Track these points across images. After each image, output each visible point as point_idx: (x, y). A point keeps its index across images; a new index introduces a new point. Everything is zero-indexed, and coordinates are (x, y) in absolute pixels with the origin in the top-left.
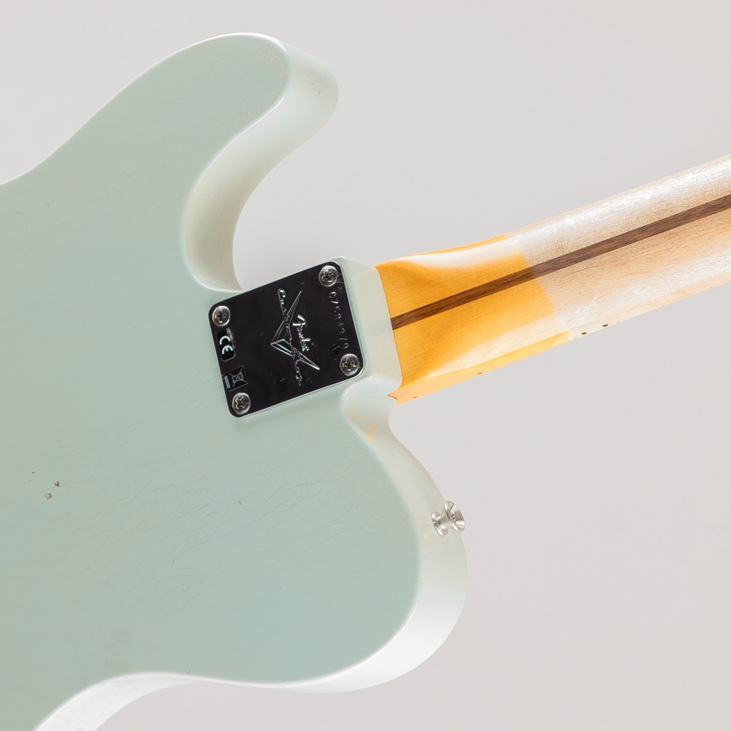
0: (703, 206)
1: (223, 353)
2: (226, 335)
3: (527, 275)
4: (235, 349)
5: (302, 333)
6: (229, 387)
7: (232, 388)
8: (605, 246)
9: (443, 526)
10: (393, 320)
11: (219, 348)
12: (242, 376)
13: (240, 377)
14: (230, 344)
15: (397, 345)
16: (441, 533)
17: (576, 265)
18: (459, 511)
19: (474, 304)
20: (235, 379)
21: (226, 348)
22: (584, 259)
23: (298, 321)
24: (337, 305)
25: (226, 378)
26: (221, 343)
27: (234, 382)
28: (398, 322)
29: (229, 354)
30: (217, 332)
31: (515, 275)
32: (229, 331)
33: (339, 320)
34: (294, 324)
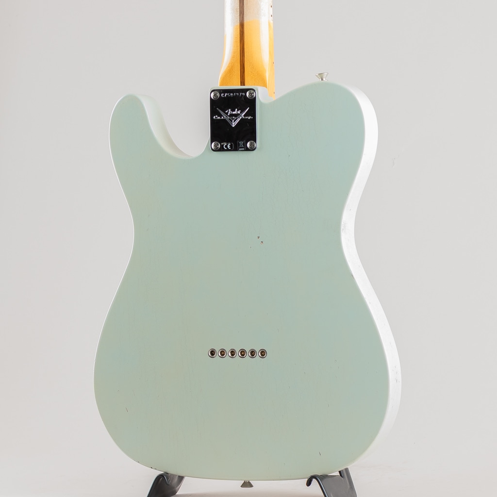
1: (230, 148)
2: (223, 145)
3: (242, 25)
4: (230, 143)
5: (233, 112)
6: (243, 149)
10: (241, 85)
11: (228, 150)
13: (241, 143)
14: (227, 145)
21: (228, 146)
23: (228, 113)
24: (227, 94)
25: (240, 149)
26: (226, 149)
27: (242, 146)
29: (231, 146)
30: (222, 149)
31: (240, 30)
32: (222, 144)
33: (233, 95)
34: (229, 114)
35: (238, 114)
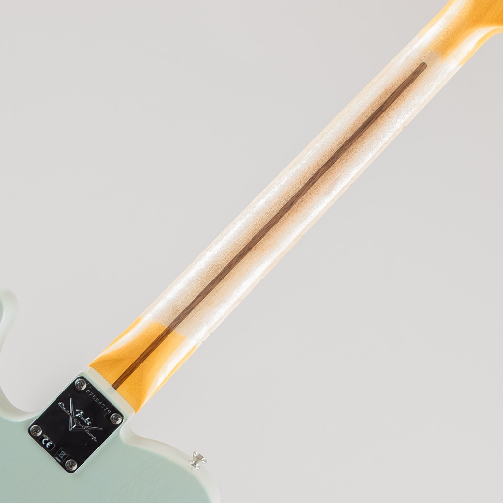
0: (235, 257)
1: (48, 447)
2: (44, 438)
3: (168, 332)
4: (53, 442)
5: (83, 417)
6: (60, 461)
7: (62, 461)
8: (198, 299)
9: (197, 465)
10: (113, 386)
11: (44, 446)
12: (64, 453)
13: (63, 454)
14: (49, 441)
15: (122, 396)
16: (198, 468)
17: (189, 315)
18: (199, 454)
19: (149, 357)
20: (61, 456)
21: (48, 444)
22: (192, 310)
23: (77, 413)
24: (93, 395)
25: (56, 458)
26: (44, 443)
27: (62, 457)
28: (116, 385)
29: (51, 446)
30: (39, 440)
31: (162, 334)
32: (44, 436)
33: (99, 402)
34: (77, 415)
35: (86, 425)
